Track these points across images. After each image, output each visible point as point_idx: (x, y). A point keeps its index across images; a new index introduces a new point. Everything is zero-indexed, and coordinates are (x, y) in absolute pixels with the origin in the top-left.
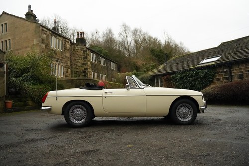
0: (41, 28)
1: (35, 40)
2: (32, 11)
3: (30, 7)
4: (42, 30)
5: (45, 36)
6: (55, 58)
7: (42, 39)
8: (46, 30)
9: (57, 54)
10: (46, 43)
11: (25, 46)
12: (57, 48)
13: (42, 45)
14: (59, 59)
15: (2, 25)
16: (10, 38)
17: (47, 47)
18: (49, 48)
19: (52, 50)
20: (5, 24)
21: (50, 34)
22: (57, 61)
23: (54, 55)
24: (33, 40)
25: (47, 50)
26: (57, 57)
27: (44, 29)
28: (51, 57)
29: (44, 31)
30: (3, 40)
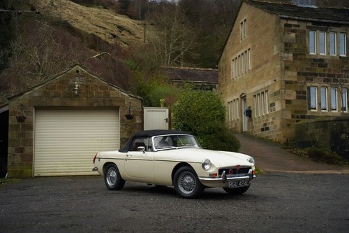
0: (283, 22)
1: (275, 48)
4: (286, 25)
5: (293, 35)
6: (321, 75)
7: (286, 44)
8: (296, 23)
9: (328, 66)
10: (296, 49)
11: (265, 59)
12: (328, 53)
13: (286, 55)
14: (333, 76)
15: (242, 23)
16: (250, 46)
17: (299, 57)
18: (303, 56)
19: (315, 60)
20: (245, 20)
21: (308, 27)
22: (325, 81)
23: (319, 70)
24: (273, 48)
25: (298, 62)
26: (327, 72)
27: (289, 22)
28: (310, 74)
29: (290, 25)
30: (243, 51)
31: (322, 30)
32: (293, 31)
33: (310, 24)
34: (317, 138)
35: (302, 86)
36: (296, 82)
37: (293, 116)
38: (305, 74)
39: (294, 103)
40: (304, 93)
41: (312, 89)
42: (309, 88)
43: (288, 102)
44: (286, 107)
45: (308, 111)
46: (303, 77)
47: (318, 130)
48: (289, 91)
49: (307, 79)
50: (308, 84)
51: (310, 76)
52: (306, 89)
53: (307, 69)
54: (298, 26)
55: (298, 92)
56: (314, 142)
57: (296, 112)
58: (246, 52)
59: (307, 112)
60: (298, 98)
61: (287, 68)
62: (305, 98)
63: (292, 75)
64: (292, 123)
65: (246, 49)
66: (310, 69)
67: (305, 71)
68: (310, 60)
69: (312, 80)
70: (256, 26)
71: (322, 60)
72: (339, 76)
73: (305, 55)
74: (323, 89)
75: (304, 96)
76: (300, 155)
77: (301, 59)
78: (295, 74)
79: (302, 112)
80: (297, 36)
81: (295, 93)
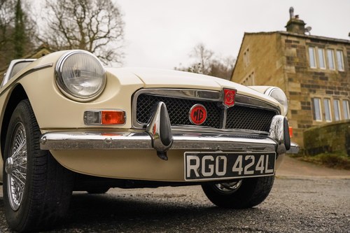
0: (284, 38)
1: (277, 63)
2: (297, 16)
3: (291, 11)
4: (287, 41)
5: (294, 50)
6: (323, 87)
7: (288, 58)
9: (329, 79)
10: (298, 63)
11: (268, 77)
12: (328, 67)
13: (288, 68)
14: (335, 88)
15: (245, 54)
16: (253, 70)
17: (301, 70)
18: (305, 70)
19: (316, 73)
20: (248, 50)
21: (307, 44)
22: (328, 93)
23: (321, 83)
24: (275, 64)
25: (300, 75)
26: (328, 85)
27: (290, 38)
28: (313, 86)
29: (290, 41)
30: (247, 76)
31: (320, 47)
32: (294, 46)
33: (309, 41)
34: (330, 143)
35: (307, 98)
36: (300, 93)
37: (299, 126)
38: (308, 86)
39: (300, 113)
40: (309, 103)
41: (316, 100)
42: (312, 99)
43: (294, 112)
44: (292, 117)
45: (314, 121)
46: (307, 89)
47: (330, 134)
48: (294, 102)
49: (311, 91)
50: (312, 95)
51: (313, 88)
52: (310, 100)
53: (309, 81)
54: (298, 42)
55: (302, 103)
56: (327, 147)
57: (302, 122)
58: (250, 76)
59: (312, 122)
60: (303, 108)
61: (290, 80)
62: (309, 108)
63: (295, 86)
64: (298, 133)
65: (250, 73)
66: (313, 82)
67: (308, 83)
68: (311, 73)
69: (315, 92)
70: (258, 51)
71: (322, 74)
72: (339, 89)
73: (306, 68)
74: (326, 101)
75: (308, 106)
76: (312, 162)
77: (303, 72)
78: (299, 85)
79: (307, 122)
80: (297, 51)
81: (300, 103)
